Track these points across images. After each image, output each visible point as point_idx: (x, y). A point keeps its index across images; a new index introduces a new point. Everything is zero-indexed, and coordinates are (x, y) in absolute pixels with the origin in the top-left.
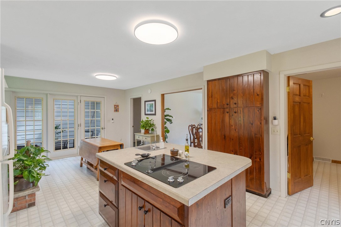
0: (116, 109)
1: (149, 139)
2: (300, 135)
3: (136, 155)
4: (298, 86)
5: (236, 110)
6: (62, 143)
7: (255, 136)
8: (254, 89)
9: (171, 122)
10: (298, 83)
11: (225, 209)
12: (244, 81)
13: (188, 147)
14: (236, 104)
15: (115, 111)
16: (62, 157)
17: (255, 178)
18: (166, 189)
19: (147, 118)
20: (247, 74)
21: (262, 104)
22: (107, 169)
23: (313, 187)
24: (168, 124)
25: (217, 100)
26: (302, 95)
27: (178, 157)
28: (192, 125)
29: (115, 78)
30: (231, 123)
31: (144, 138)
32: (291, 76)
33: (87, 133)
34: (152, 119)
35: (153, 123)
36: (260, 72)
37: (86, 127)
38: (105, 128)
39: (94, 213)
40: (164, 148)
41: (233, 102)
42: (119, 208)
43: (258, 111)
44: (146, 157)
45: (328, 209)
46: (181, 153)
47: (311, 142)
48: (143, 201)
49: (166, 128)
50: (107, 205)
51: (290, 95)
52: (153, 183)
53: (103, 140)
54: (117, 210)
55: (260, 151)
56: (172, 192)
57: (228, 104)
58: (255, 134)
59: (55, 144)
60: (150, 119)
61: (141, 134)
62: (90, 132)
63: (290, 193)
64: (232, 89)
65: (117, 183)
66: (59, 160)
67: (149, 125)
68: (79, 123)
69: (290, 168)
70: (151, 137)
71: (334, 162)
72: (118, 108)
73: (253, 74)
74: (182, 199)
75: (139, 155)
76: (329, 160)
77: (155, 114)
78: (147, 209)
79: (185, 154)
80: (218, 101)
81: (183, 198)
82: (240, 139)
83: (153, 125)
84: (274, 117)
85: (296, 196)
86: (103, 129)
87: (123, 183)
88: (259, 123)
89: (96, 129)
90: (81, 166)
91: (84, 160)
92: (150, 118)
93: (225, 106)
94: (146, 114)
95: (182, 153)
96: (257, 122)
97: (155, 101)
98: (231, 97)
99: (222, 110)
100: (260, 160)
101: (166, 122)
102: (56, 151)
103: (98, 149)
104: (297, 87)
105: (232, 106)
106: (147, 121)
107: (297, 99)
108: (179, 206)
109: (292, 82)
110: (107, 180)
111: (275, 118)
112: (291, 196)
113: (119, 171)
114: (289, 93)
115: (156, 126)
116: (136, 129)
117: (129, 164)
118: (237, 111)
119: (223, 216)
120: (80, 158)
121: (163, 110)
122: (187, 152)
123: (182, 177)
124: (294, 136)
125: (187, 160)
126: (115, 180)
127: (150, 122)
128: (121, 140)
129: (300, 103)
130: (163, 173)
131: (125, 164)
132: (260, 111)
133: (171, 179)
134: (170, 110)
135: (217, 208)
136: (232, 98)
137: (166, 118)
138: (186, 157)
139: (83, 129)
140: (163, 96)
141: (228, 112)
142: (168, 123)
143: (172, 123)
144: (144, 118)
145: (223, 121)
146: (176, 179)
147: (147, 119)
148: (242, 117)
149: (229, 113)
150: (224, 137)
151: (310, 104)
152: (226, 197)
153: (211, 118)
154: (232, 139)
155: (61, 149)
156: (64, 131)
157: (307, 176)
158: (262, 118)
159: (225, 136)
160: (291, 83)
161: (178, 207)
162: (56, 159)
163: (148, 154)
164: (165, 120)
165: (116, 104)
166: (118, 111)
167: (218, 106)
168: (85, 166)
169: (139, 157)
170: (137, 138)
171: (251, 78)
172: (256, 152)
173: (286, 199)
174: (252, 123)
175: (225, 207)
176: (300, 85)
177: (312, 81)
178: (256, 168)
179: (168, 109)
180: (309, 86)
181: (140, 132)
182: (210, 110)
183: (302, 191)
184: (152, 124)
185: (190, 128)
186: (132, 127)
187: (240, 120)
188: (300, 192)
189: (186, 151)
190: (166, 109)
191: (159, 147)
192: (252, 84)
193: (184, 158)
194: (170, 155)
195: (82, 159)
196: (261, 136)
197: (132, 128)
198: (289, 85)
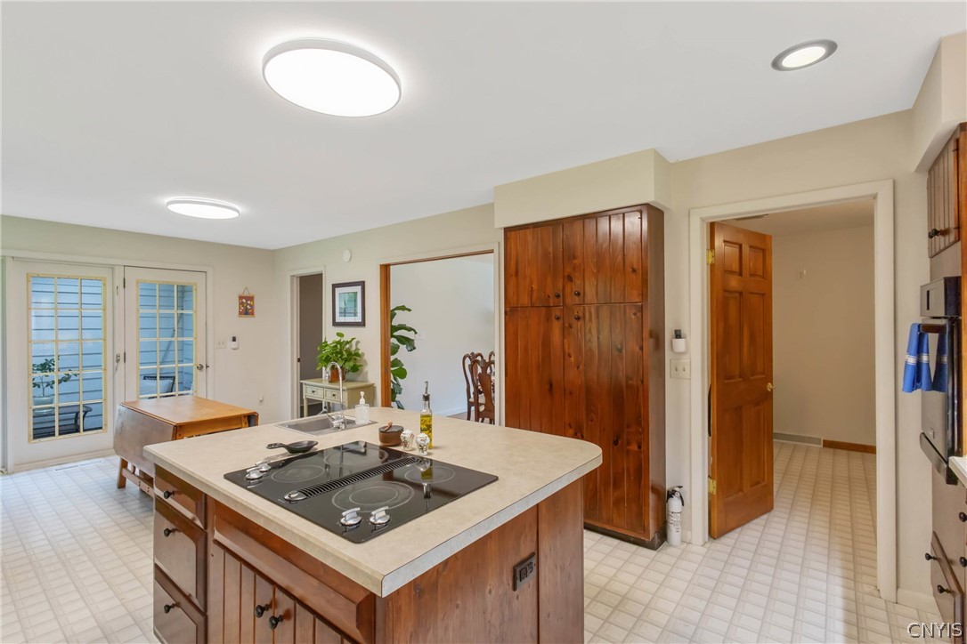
0: (246, 307)
1: (343, 397)
2: (740, 377)
3: (271, 446)
4: (736, 250)
5: (578, 311)
6: (56, 418)
7: (627, 382)
8: (624, 255)
9: (410, 345)
10: (735, 241)
11: (516, 593)
12: (600, 233)
13: (428, 419)
14: (578, 294)
15: (240, 313)
16: (60, 460)
17: (628, 496)
18: (327, 549)
19: (339, 335)
20: (607, 214)
21: (644, 296)
22: (173, 493)
23: (772, 513)
24: (403, 354)
25: (531, 283)
26: (746, 272)
27: (400, 449)
28: (472, 354)
29: (233, 215)
30: (566, 346)
31: (329, 393)
32: (718, 223)
33: (149, 383)
34: (353, 339)
35: (357, 349)
36: (639, 208)
37: (142, 364)
38: (207, 367)
39: (141, 633)
40: (369, 424)
41: (572, 288)
42: (208, 613)
43: (635, 314)
44: (303, 451)
45: (801, 569)
46: (408, 436)
47: (768, 396)
48: (269, 587)
49: (397, 363)
50: (173, 606)
51: (718, 273)
52: (293, 533)
53: (200, 402)
54: (201, 619)
55: (639, 424)
56: (341, 556)
57: (558, 296)
58: (628, 378)
59: (32, 419)
60: (346, 338)
61: (321, 382)
62: (158, 378)
63: (715, 533)
64: (569, 255)
65: (203, 536)
66: (46, 469)
67: (345, 356)
68: (120, 351)
69: (716, 467)
70: (348, 389)
71: (829, 444)
72: (252, 306)
73: (622, 212)
74: (368, 576)
75: (282, 446)
76: (816, 441)
77: (362, 324)
78: (279, 612)
79: (419, 440)
80: (533, 286)
81: (370, 573)
82: (588, 390)
83: (357, 355)
84: (676, 331)
85: (729, 539)
86: (200, 368)
87: (218, 536)
88: (638, 348)
89: (179, 367)
90: (122, 484)
91: (130, 467)
92: (348, 333)
93: (551, 300)
94: (335, 324)
95: (412, 436)
96: (632, 346)
97: (362, 284)
98: (566, 274)
99: (544, 310)
100: (640, 447)
101: (398, 347)
102: (37, 440)
103: (171, 431)
104: (732, 251)
105: (569, 301)
106: (339, 342)
107: (734, 283)
108: (360, 597)
109: (722, 240)
110: (174, 527)
111: (678, 335)
112: (716, 541)
113: (208, 500)
114: (712, 267)
115: (365, 357)
116: (308, 370)
117: (238, 478)
118: (581, 314)
119: (507, 613)
120: (117, 460)
121: (388, 313)
122: (424, 435)
123: (386, 510)
124: (726, 381)
125: (423, 458)
126: (199, 527)
127: (348, 346)
128: (261, 401)
129: (741, 293)
130: (336, 502)
131: (228, 477)
132: (639, 314)
133: (350, 517)
134: (409, 310)
135: (487, 591)
136: (570, 279)
137: (395, 334)
138: (422, 448)
139: (132, 370)
140: (385, 269)
141: (558, 319)
142: (403, 348)
143: (414, 348)
144: (330, 335)
145: (546, 342)
146: (365, 516)
147: (338, 339)
148: (594, 331)
149: (561, 321)
150: (548, 387)
151: (766, 296)
152: (518, 560)
153: (516, 334)
154: (571, 393)
155: (54, 435)
156: (73, 378)
157: (759, 486)
158: (646, 334)
159: (551, 385)
160: (718, 242)
161: (358, 602)
162: (37, 467)
163: (310, 442)
164: (394, 341)
165: (246, 294)
166: (252, 314)
167: (533, 300)
168: (133, 485)
169: (280, 454)
170: (308, 393)
171: (616, 225)
172: (628, 427)
173: (703, 550)
174: (619, 347)
175: (515, 588)
176: (741, 246)
177: (771, 237)
178: (628, 470)
179: (403, 308)
180: (764, 250)
181: (319, 375)
182: (512, 311)
183: (746, 526)
184: (353, 352)
185: (468, 362)
186: (295, 360)
187: (590, 340)
188: (739, 530)
189: (422, 430)
190: (398, 308)
191: (353, 422)
192: (621, 241)
193: (417, 453)
194: (379, 443)
195: (124, 464)
196: (642, 382)
197: (296, 366)
198: (712, 246)
